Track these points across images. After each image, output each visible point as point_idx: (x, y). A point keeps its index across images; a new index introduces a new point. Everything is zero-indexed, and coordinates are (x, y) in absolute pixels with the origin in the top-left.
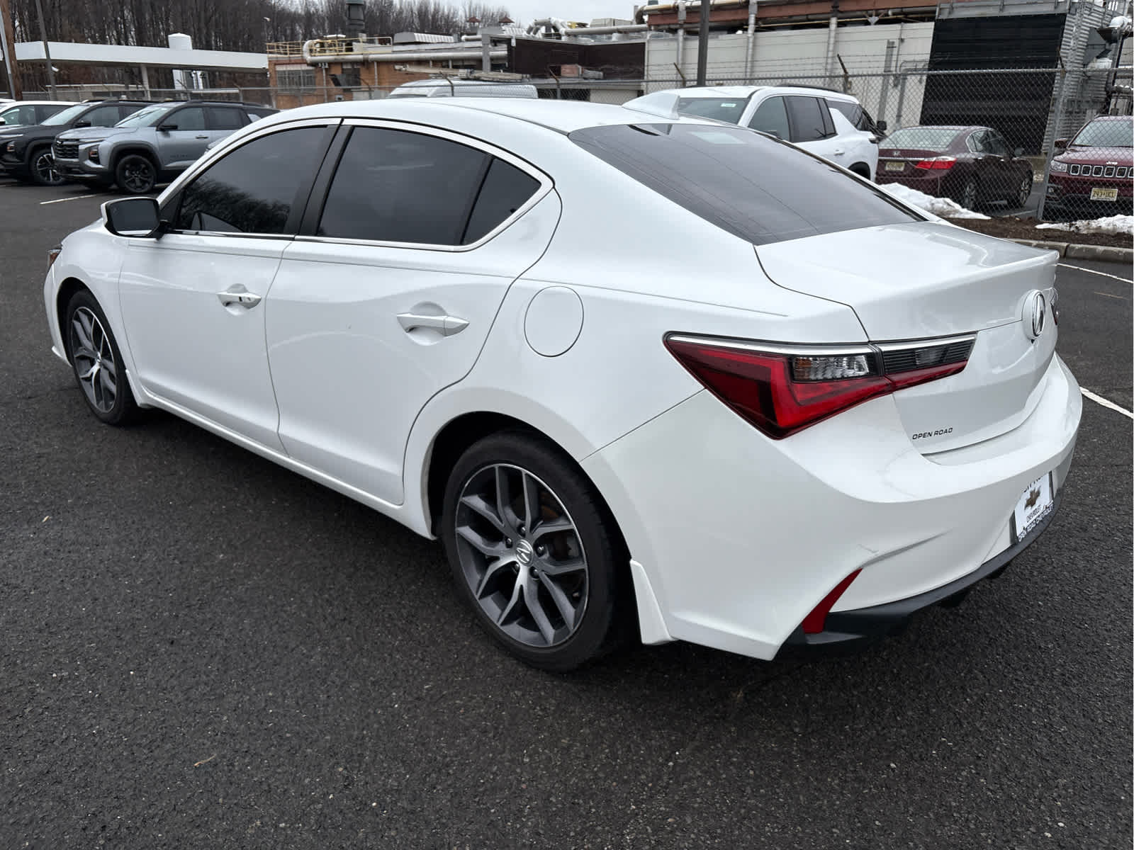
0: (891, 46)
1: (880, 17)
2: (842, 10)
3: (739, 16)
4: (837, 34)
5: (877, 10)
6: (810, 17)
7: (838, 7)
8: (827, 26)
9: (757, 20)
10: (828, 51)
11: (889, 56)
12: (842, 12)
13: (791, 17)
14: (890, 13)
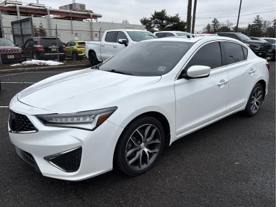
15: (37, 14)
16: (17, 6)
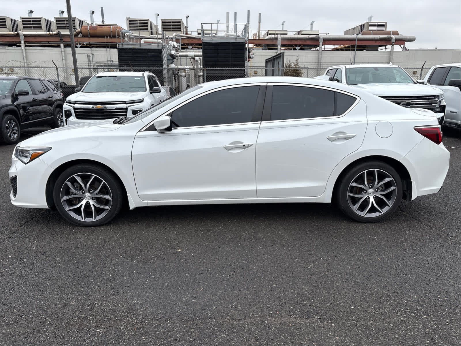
0: (89, 56)
1: (81, 45)
2: (64, 41)
3: (15, 40)
4: (64, 50)
5: (79, 42)
6: (50, 42)
7: (62, 40)
8: (59, 47)
9: (25, 42)
10: (62, 57)
11: (89, 61)
12: (64, 42)
13: (41, 42)
14: (85, 43)
15: (305, 45)
16: (279, 37)
